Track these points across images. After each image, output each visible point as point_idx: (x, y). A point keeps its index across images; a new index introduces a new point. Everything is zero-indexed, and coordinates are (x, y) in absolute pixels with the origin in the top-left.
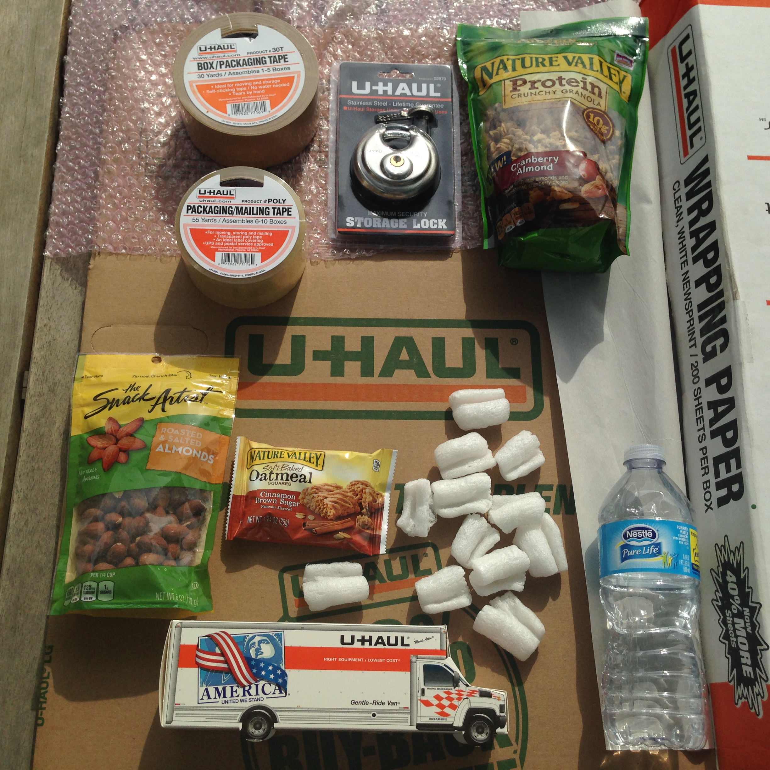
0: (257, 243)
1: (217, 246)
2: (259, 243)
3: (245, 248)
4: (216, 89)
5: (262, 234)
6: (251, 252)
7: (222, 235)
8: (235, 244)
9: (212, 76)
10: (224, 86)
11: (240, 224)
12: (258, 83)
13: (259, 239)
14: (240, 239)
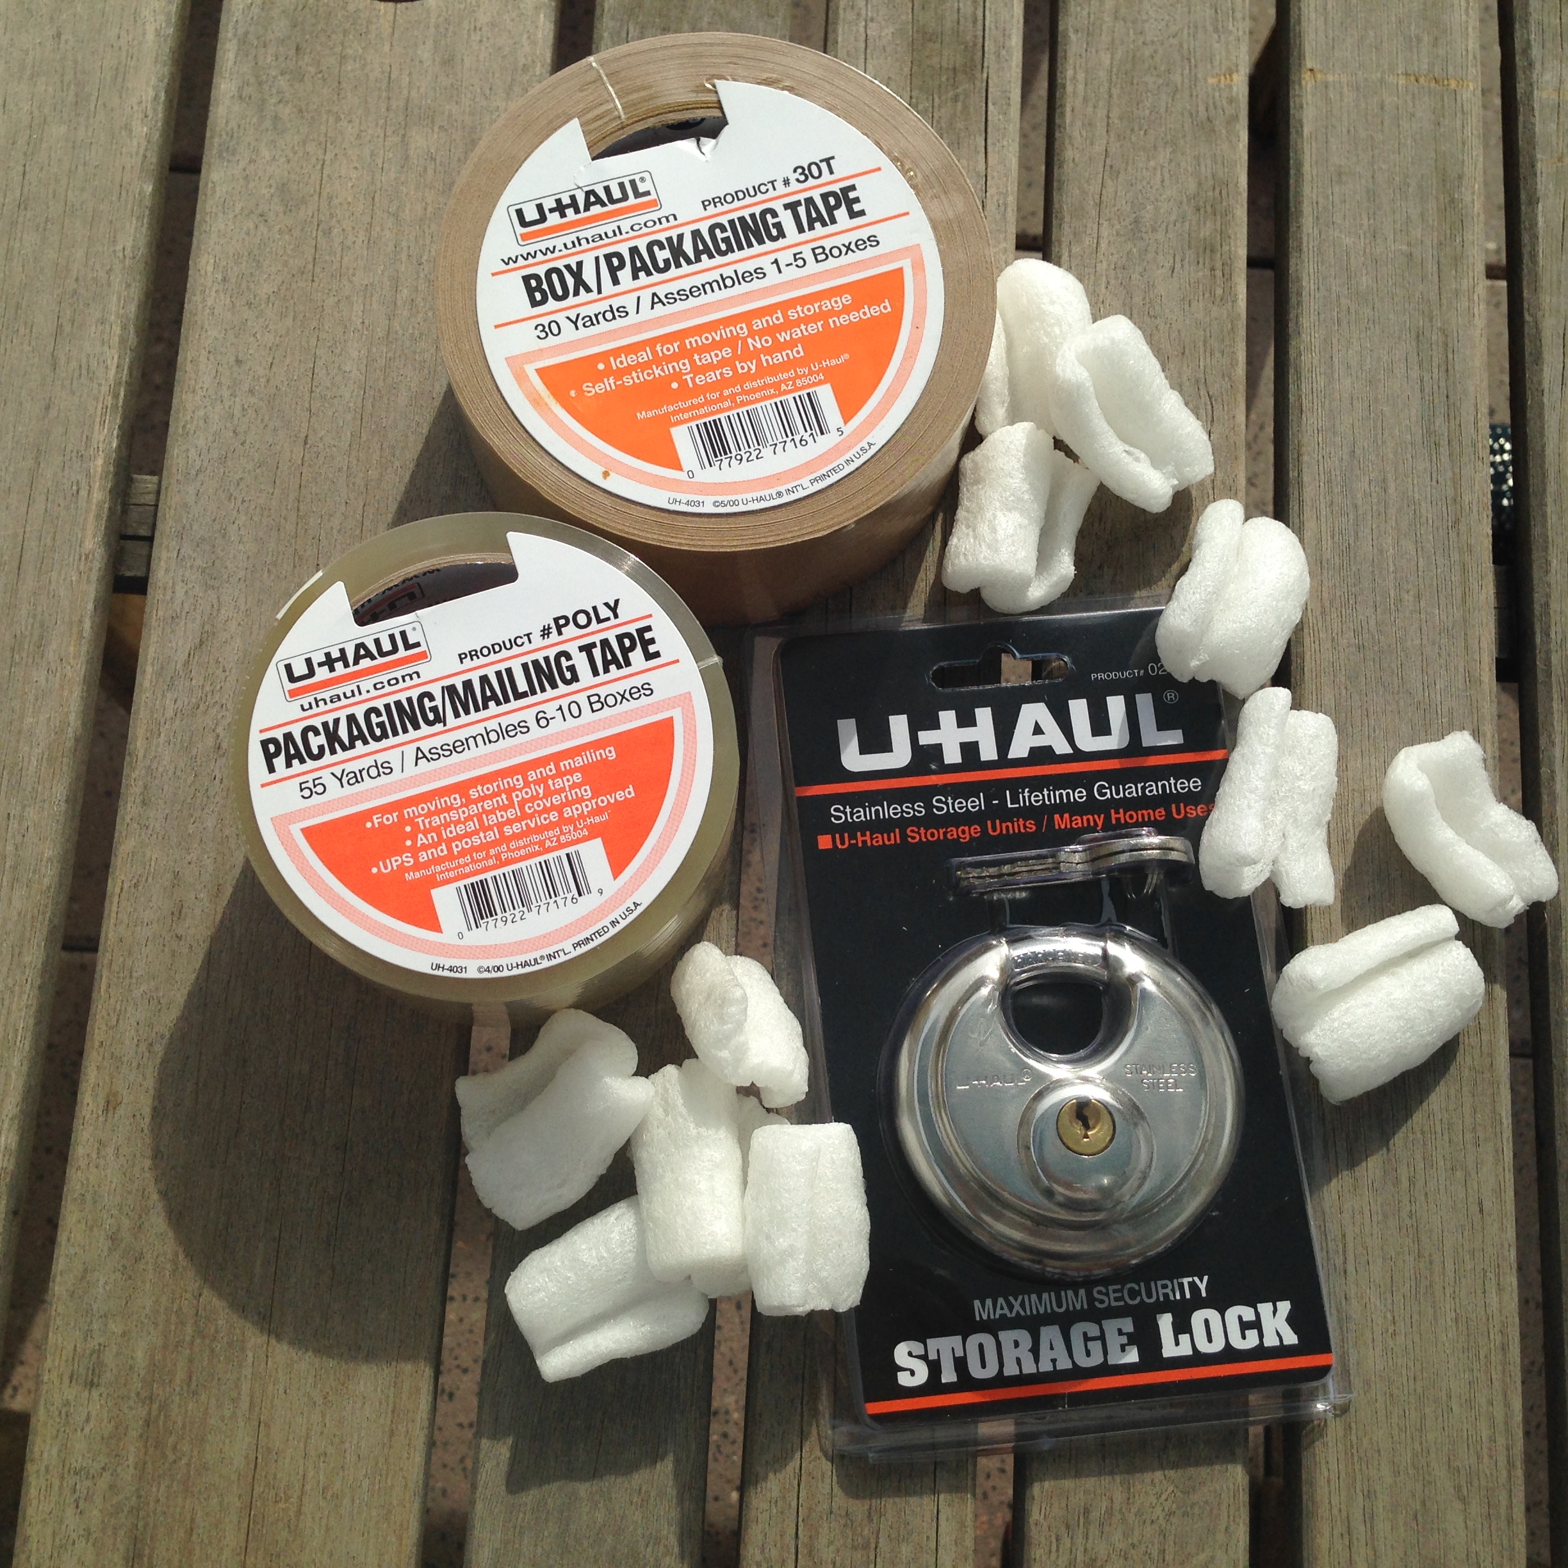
0: (569, 803)
1: (427, 865)
2: (580, 800)
3: (535, 838)
4: (620, 373)
5: (579, 761)
6: (561, 846)
7: (430, 814)
8: (491, 836)
9: (592, 321)
10: (645, 356)
11: (484, 749)
12: (772, 320)
13: (574, 786)
14: (504, 808)
